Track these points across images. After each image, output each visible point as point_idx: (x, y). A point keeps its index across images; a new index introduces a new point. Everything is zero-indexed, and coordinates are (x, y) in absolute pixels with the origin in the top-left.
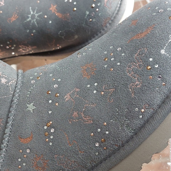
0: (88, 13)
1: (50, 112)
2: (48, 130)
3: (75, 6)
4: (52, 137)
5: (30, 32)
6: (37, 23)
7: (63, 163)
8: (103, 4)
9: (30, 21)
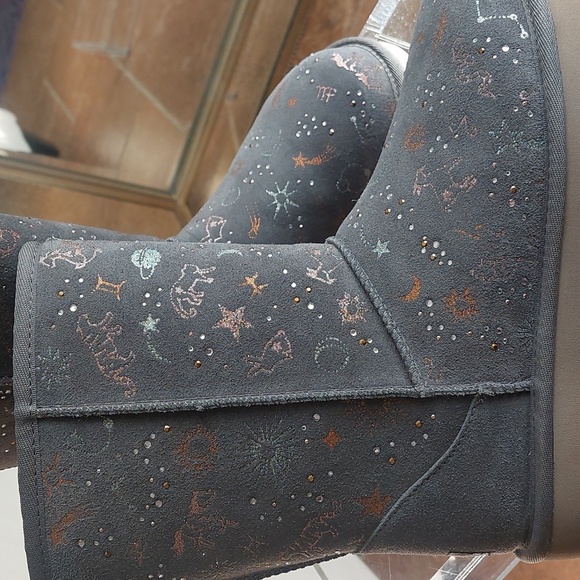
0: (354, 119)
1: (411, 228)
2: (431, 250)
3: (328, 127)
4: (443, 254)
5: (293, 225)
6: (294, 202)
7: (492, 274)
8: (365, 89)
9: (282, 208)
